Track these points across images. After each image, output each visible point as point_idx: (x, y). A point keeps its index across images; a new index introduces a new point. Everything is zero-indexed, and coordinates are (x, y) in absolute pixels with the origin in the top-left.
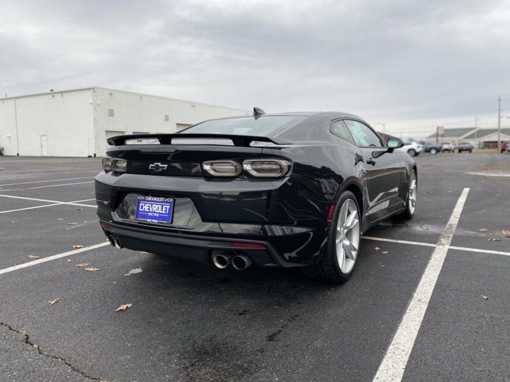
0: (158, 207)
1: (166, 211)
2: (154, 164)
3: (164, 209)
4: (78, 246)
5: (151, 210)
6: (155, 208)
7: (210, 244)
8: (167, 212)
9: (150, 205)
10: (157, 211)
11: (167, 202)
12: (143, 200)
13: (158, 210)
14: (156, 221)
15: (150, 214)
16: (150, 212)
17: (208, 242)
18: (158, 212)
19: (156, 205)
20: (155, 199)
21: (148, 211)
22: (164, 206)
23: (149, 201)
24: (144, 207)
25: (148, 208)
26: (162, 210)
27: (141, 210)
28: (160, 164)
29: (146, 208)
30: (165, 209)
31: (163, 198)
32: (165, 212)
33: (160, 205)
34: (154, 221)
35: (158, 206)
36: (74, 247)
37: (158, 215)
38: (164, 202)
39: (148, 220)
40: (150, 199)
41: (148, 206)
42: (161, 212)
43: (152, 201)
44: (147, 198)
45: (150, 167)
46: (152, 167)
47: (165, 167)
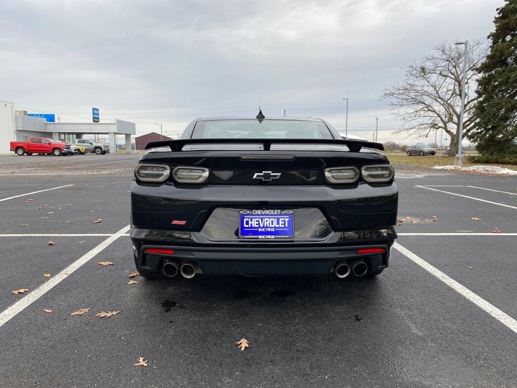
0: (272, 221)
1: (284, 224)
2: (262, 173)
3: (281, 223)
4: (22, 291)
5: (262, 226)
6: (268, 223)
7: (340, 255)
8: (287, 226)
9: (260, 219)
10: (271, 226)
11: (285, 214)
12: (248, 215)
13: (272, 224)
14: (273, 237)
15: (260, 230)
16: (260, 227)
17: (338, 253)
18: (273, 226)
19: (268, 219)
20: (267, 212)
21: (258, 226)
22: (281, 220)
23: (257, 215)
24: (250, 223)
25: (257, 223)
26: (278, 223)
27: (245, 226)
28: (271, 172)
29: (254, 223)
30: (283, 223)
31: (279, 211)
32: (283, 226)
33: (275, 218)
34: (269, 237)
35: (271, 219)
36: (16, 292)
37: (273, 230)
38: (281, 214)
39: (260, 237)
40: (259, 212)
41: (257, 221)
42: (277, 226)
43: (262, 215)
44: (255, 212)
45: (255, 177)
46: (257, 176)
47: (277, 175)
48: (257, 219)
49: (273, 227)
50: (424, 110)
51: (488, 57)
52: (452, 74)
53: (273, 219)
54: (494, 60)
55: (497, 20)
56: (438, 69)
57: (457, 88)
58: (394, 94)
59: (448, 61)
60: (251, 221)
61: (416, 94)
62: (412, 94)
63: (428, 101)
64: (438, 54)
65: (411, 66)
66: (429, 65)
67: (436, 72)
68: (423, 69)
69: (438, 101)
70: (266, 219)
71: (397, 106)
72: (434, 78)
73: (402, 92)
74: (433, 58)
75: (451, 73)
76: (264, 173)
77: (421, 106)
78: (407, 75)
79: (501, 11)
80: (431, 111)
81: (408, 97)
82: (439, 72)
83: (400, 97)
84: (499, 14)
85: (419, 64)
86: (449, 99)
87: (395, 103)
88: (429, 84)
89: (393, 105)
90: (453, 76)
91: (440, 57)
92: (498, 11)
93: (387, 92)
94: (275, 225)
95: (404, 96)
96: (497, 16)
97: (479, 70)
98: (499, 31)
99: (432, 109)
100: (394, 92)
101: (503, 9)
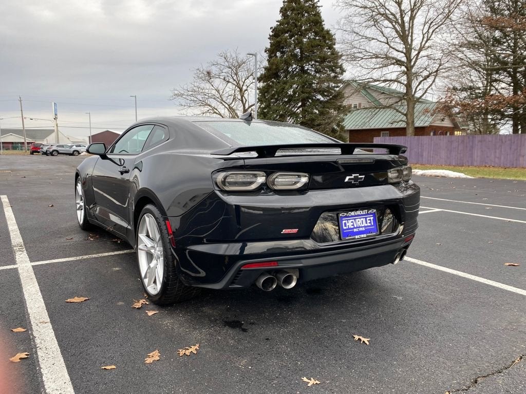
0: (362, 221)
2: (352, 176)
3: (368, 221)
5: (355, 226)
6: (359, 223)
8: (372, 224)
9: (354, 220)
11: (371, 214)
12: (345, 217)
14: (365, 236)
15: (355, 230)
16: (354, 228)
18: (363, 225)
20: (358, 213)
22: (368, 219)
23: (352, 216)
24: (347, 224)
25: (352, 224)
27: (345, 228)
28: (358, 175)
29: (350, 224)
31: (366, 211)
32: (370, 224)
33: (363, 218)
34: (362, 236)
35: (362, 219)
37: (363, 229)
38: (368, 214)
39: (357, 237)
40: (353, 213)
41: (352, 222)
42: (366, 225)
43: (355, 216)
44: (350, 214)
45: (347, 180)
46: (349, 179)
47: (362, 178)
48: (352, 220)
49: (363, 227)
50: (210, 113)
51: (266, 69)
52: (235, 80)
53: (363, 219)
54: (271, 72)
55: (271, 38)
56: (223, 74)
57: (238, 93)
58: (183, 94)
59: (230, 68)
60: (348, 223)
61: (203, 96)
62: (200, 97)
63: (214, 103)
64: (221, 61)
65: (198, 69)
66: (214, 70)
67: (221, 77)
68: (209, 73)
69: (223, 105)
70: (358, 220)
71: (186, 107)
72: (217, 82)
73: (190, 93)
74: (217, 64)
75: (233, 79)
76: (354, 176)
77: (206, 108)
78: (194, 78)
79: (273, 30)
80: (216, 113)
81: (195, 99)
82: (223, 78)
83: (189, 98)
84: (272, 32)
85: (206, 67)
86: (232, 103)
87: (183, 104)
88: (213, 88)
89: (182, 105)
90: (234, 82)
91: (223, 64)
92: (272, 30)
93: (176, 92)
94: (365, 224)
95: (192, 98)
96: (271, 34)
97: (260, 79)
98: (273, 47)
99: (217, 112)
100: (183, 92)
101: (275, 28)
